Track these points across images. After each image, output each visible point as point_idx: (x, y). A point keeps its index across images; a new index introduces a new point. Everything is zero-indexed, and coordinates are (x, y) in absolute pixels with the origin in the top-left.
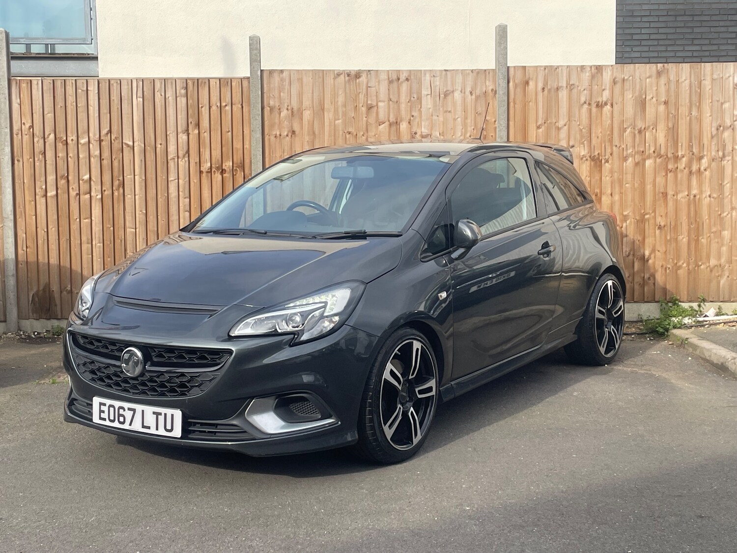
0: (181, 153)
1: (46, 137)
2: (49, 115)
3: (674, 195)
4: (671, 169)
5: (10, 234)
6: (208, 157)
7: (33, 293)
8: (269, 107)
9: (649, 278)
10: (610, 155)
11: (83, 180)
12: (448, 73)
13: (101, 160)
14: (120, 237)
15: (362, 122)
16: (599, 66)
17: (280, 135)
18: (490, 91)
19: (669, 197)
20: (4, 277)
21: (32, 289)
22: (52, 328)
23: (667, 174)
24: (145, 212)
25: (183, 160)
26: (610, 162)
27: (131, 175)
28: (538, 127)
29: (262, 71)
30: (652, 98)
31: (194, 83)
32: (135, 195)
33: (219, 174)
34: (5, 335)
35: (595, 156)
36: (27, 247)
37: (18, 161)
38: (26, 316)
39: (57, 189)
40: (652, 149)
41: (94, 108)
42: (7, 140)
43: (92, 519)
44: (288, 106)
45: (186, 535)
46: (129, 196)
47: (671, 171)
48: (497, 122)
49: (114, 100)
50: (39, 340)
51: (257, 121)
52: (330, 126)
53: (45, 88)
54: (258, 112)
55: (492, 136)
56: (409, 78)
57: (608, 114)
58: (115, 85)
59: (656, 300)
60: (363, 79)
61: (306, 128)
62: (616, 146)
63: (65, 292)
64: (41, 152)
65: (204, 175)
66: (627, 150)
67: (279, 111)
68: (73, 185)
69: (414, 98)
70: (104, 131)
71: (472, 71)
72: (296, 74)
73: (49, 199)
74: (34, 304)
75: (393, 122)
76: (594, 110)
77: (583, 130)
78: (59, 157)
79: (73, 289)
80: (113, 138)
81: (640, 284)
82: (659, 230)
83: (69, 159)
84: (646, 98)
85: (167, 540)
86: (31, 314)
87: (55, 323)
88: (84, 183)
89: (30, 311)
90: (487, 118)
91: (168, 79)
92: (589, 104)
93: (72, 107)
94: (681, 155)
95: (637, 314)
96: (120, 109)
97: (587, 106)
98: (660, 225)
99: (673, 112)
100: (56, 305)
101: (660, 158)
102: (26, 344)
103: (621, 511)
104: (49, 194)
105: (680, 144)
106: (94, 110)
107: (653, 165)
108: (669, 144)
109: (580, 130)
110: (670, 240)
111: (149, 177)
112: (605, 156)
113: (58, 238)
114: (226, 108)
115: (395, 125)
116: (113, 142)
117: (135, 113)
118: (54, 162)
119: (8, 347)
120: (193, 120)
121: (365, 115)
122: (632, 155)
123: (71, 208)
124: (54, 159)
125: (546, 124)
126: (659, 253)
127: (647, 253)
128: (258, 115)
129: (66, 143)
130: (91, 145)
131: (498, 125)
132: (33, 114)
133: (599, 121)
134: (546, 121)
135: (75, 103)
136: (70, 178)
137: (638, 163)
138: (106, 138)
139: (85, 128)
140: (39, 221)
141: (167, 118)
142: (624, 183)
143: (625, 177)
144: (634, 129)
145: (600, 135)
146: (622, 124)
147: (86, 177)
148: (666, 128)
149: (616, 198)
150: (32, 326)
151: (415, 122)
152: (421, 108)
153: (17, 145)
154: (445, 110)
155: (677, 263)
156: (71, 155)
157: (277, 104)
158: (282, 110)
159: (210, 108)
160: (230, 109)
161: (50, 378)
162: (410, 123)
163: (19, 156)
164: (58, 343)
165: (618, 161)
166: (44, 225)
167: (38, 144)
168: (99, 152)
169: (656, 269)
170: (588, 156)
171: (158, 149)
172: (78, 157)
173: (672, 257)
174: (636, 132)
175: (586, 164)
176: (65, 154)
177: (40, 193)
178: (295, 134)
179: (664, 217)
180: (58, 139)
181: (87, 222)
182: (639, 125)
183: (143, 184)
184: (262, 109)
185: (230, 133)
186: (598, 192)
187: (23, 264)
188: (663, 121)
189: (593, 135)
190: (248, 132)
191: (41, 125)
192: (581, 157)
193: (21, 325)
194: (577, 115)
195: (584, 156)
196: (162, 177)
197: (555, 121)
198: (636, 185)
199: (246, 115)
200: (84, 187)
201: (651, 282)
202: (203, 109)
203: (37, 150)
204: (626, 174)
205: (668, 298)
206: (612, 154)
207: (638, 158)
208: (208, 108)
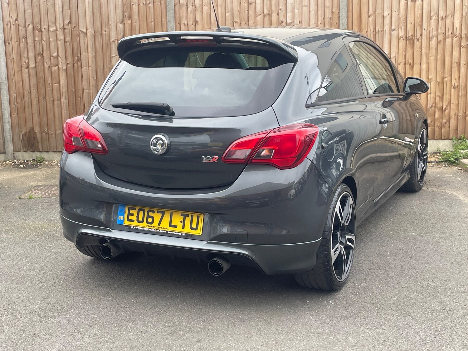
0: (120, 37)
1: (27, 26)
2: (28, 11)
3: (465, 64)
4: (463, 46)
5: (5, 94)
7: (22, 134)
8: (180, 4)
9: (446, 123)
10: (420, 36)
11: (53, 56)
13: (65, 42)
14: (79, 96)
15: (245, 14)
17: (188, 24)
19: (461, 65)
20: (3, 123)
21: (21, 131)
22: (37, 158)
23: (460, 50)
24: (96, 78)
26: (420, 41)
27: (86, 53)
28: (369, 17)
32: (89, 67)
34: (4, 162)
35: (409, 37)
36: (17, 103)
37: (9, 43)
38: (18, 149)
39: (36, 62)
40: (451, 31)
41: (59, 5)
43: (36, 307)
44: (193, 3)
45: (100, 321)
46: (85, 68)
47: (464, 47)
48: (340, 13)
50: (28, 166)
51: (171, 14)
52: (222, 17)
54: (172, 8)
55: (336, 23)
57: (419, 6)
59: (450, 138)
61: (206, 20)
62: (425, 29)
63: (43, 133)
64: (24, 37)
66: (432, 31)
67: (186, 7)
68: (47, 60)
70: (67, 22)
73: (31, 70)
74: (24, 141)
75: (267, 14)
76: (410, 3)
77: (401, 18)
78: (36, 40)
79: (49, 132)
80: (73, 27)
81: (439, 127)
82: (454, 89)
83: (43, 42)
85: (86, 326)
86: (22, 148)
87: (38, 154)
88: (54, 58)
89: (21, 146)
90: (333, 10)
93: (44, 5)
95: (437, 147)
96: (76, 6)
98: (454, 86)
100: (38, 142)
101: (456, 38)
102: (18, 169)
103: (421, 305)
104: (31, 67)
106: (59, 7)
107: (451, 43)
108: (463, 28)
109: (399, 18)
110: (461, 96)
111: (98, 54)
112: (417, 36)
113: (37, 96)
114: (150, 5)
115: (268, 16)
116: (72, 29)
117: (87, 9)
118: (33, 44)
119: (5, 171)
120: (127, 14)
121: (246, 9)
122: (436, 35)
123: (46, 76)
124: (33, 42)
125: (375, 14)
126: (453, 105)
127: (445, 106)
128: (172, 10)
129: (40, 31)
130: (58, 32)
131: (341, 15)
132: (17, 10)
133: (412, 12)
134: (375, 12)
135: (45, 3)
136: (45, 55)
137: (440, 41)
138: (68, 27)
139: (53, 20)
140: (24, 85)
141: (109, 13)
142: (430, 56)
143: (430, 52)
144: (438, 16)
145: (414, 21)
146: (429, 13)
147: (55, 54)
148: (461, 16)
149: (424, 66)
150: (23, 156)
151: (282, 14)
152: (286, 3)
153: (8, 32)
154: (303, 5)
155: (465, 112)
156: (44, 39)
157: (185, 2)
158: (188, 6)
159: (139, 6)
160: (153, 5)
161: (29, 194)
162: (278, 14)
163: (9, 40)
164: (39, 168)
165: (426, 41)
166: (28, 88)
167: (22, 32)
168: (63, 37)
169: (451, 116)
170: (404, 36)
171: (104, 35)
172: (49, 40)
173: (462, 108)
174: (440, 19)
175: (403, 42)
176: (40, 38)
177: (24, 65)
178: (198, 23)
179: (457, 80)
180: (35, 28)
181: (57, 86)
182: (442, 14)
183: (94, 59)
184: (175, 6)
185: (152, 23)
186: (411, 63)
187: (15, 114)
188: (459, 11)
189: (408, 21)
190: (165, 22)
191: (23, 18)
192: (400, 37)
193: (15, 156)
194: (397, 8)
195: (402, 37)
196: (107, 54)
197: (381, 12)
198: (438, 57)
199: (164, 9)
200: (54, 62)
201: (447, 125)
202: (134, 6)
203: (21, 36)
204: (431, 49)
205: (458, 136)
206: (421, 35)
207: (441, 38)
208: (137, 5)
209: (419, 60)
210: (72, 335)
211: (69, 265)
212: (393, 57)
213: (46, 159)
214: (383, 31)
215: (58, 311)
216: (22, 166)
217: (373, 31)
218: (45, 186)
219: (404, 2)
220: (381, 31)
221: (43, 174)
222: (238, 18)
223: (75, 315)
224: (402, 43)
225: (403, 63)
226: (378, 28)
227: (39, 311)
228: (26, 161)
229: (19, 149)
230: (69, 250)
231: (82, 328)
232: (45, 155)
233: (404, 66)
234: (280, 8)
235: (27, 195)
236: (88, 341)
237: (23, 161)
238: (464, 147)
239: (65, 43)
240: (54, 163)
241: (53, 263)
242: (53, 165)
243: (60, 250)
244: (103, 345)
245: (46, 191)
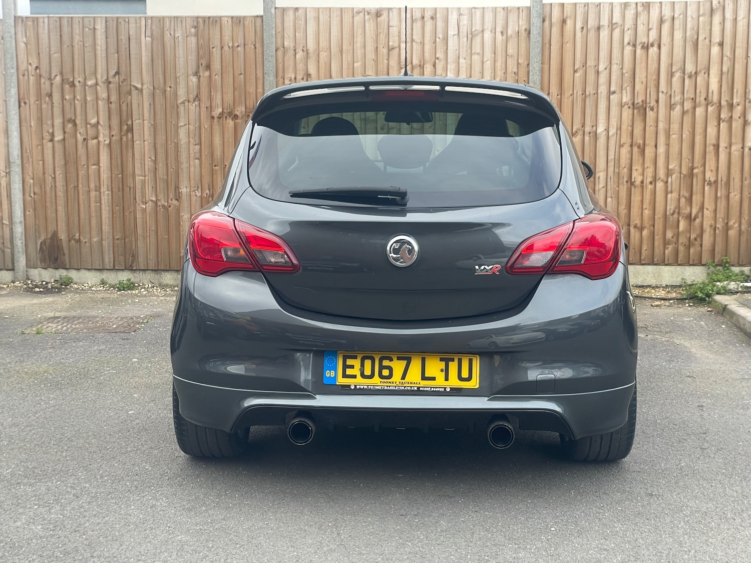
0: (192, 97)
1: (52, 78)
2: (55, 55)
3: (726, 148)
4: (724, 118)
5: (17, 180)
6: (219, 101)
7: (40, 241)
8: (284, 48)
9: (695, 239)
10: (655, 103)
11: (91, 124)
12: (477, 10)
13: (110, 103)
14: (129, 185)
15: (383, 65)
16: (646, 2)
17: (295, 79)
18: (523, 31)
19: (721, 149)
20: (12, 224)
21: (39, 237)
22: (61, 279)
23: (719, 124)
24: (154, 159)
25: (193, 105)
26: (655, 110)
27: (140, 119)
28: (575, 71)
29: (276, 8)
30: (705, 39)
31: (204, 21)
32: (144, 141)
33: (230, 119)
34: (12, 284)
35: (638, 103)
36: (34, 194)
37: (25, 103)
38: (34, 264)
39: (65, 133)
40: (704, 96)
41: (101, 47)
42: (13, 81)
43: (8, 471)
44: (304, 47)
45: (93, 491)
46: (138, 142)
47: (724, 120)
48: (530, 65)
49: (121, 39)
50: (47, 290)
51: (270, 63)
52: (348, 68)
53: (51, 27)
54: (271, 54)
55: (524, 81)
56: (434, 17)
57: (654, 56)
58: (123, 23)
59: (703, 263)
60: (384, 17)
61: (323, 71)
62: (663, 92)
63: (73, 241)
64: (48, 94)
65: (216, 120)
66: (675, 96)
67: (293, 52)
68: (80, 129)
69: (439, 38)
70: (112, 73)
71: (504, 9)
72: (312, 12)
73: (56, 145)
74: (42, 252)
75: (416, 65)
76: (639, 51)
77: (626, 75)
78: (66, 99)
79: (82, 238)
80: (121, 80)
81: (685, 245)
82: (708, 186)
83: (76, 102)
84: (698, 38)
85: (71, 496)
86: (39, 263)
87: (63, 273)
88: (91, 127)
89: (38, 261)
90: (520, 61)
91: (177, 17)
92: (634, 46)
93: (79, 46)
94: (736, 103)
95: (682, 277)
96: (128, 49)
97: (631, 48)
98: (710, 181)
99: (728, 54)
100: (64, 255)
101: (712, 106)
102: (31, 294)
104: (56, 139)
105: (735, 91)
106: (101, 50)
107: (704, 113)
108: (723, 90)
109: (622, 74)
110: (721, 197)
111: (158, 122)
112: (650, 103)
113: (65, 184)
114: (239, 48)
115: (418, 68)
116: (121, 84)
117: (144, 54)
118: (61, 106)
119: (11, 296)
120: (204, 62)
121: (386, 57)
122: (681, 102)
123: (79, 153)
124: (61, 102)
125: (584, 68)
126: (708, 212)
127: (694, 212)
128: (272, 56)
129: (73, 85)
130: (99, 88)
131: (531, 68)
132: (39, 54)
133: (644, 64)
134: (585, 64)
135: (81, 43)
136: (78, 122)
137: (687, 111)
138: (114, 80)
139: (93, 69)
140: (46, 166)
141: (177, 60)
142: (671, 133)
143: (671, 127)
144: (684, 73)
145: (645, 79)
146: (670, 68)
147: (94, 121)
148: (720, 73)
149: (661, 149)
150: (40, 275)
151: (440, 66)
152: (447, 49)
153: (24, 86)
154: (473, 51)
155: (727, 223)
156: (78, 97)
157: (292, 45)
158: (297, 51)
159: (221, 49)
160: (243, 49)
161: (38, 329)
162: (434, 65)
163: (26, 98)
164: (63, 293)
165: (664, 109)
166: (51, 171)
167: (45, 86)
168: (107, 94)
169: (704, 229)
170: (630, 103)
171: (168, 93)
172: (86, 100)
173: (722, 216)
174: (686, 77)
175: (629, 112)
176: (72, 96)
177: (47, 137)
178: (310, 77)
179: (714, 172)
180: (65, 81)
181: (95, 169)
182: (690, 68)
183: (152, 130)
184: (276, 51)
185: (242, 76)
186: (641, 144)
187: (31, 211)
188: (716, 65)
189: (637, 80)
190: (261, 75)
191: (48, 66)
192: (623, 104)
193: (29, 274)
194: (620, 58)
195: (626, 104)
196: (171, 122)
197: (595, 65)
198: (684, 136)
199: (259, 56)
200: (91, 132)
201: (698, 243)
202: (214, 49)
203: (44, 92)
204: (673, 123)
205: (716, 261)
206: (657, 101)
207: (688, 105)
208: (219, 48)
209: (654, 139)
210: (48, 506)
211: (69, 421)
212: (613, 135)
213: (75, 280)
214: (597, 94)
215: (37, 478)
216: (37, 289)
217: (581, 93)
218: (65, 318)
219: (631, 50)
220: (594, 94)
221: (67, 302)
222: (372, 70)
223: (59, 483)
224: (627, 113)
225: (629, 144)
226: (590, 90)
227: (10, 477)
228: (44, 283)
229: (36, 264)
230: (76, 402)
231: (64, 498)
232: (73, 274)
233: (629, 149)
234: (437, 56)
235: (34, 329)
236: (68, 514)
237: (40, 283)
238: (721, 277)
239: (110, 105)
240: (87, 287)
241: (46, 418)
242: (84, 290)
243: (63, 401)
244: (87, 520)
245: (65, 324)
